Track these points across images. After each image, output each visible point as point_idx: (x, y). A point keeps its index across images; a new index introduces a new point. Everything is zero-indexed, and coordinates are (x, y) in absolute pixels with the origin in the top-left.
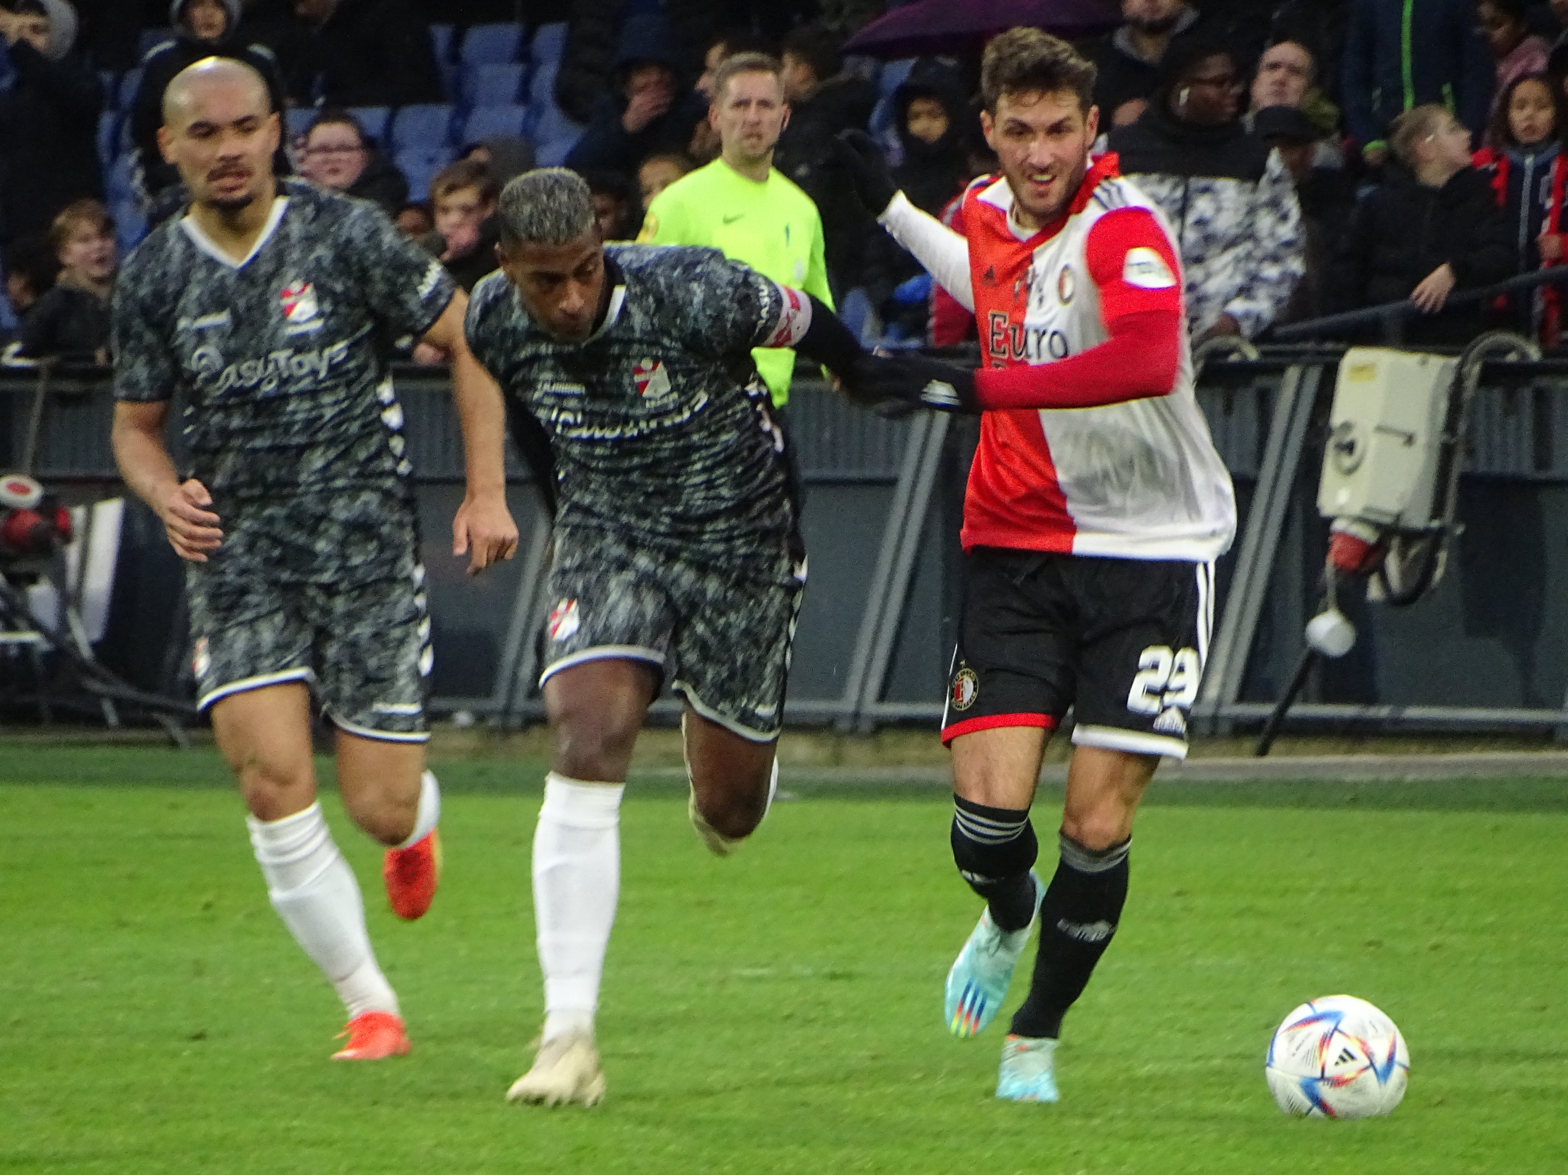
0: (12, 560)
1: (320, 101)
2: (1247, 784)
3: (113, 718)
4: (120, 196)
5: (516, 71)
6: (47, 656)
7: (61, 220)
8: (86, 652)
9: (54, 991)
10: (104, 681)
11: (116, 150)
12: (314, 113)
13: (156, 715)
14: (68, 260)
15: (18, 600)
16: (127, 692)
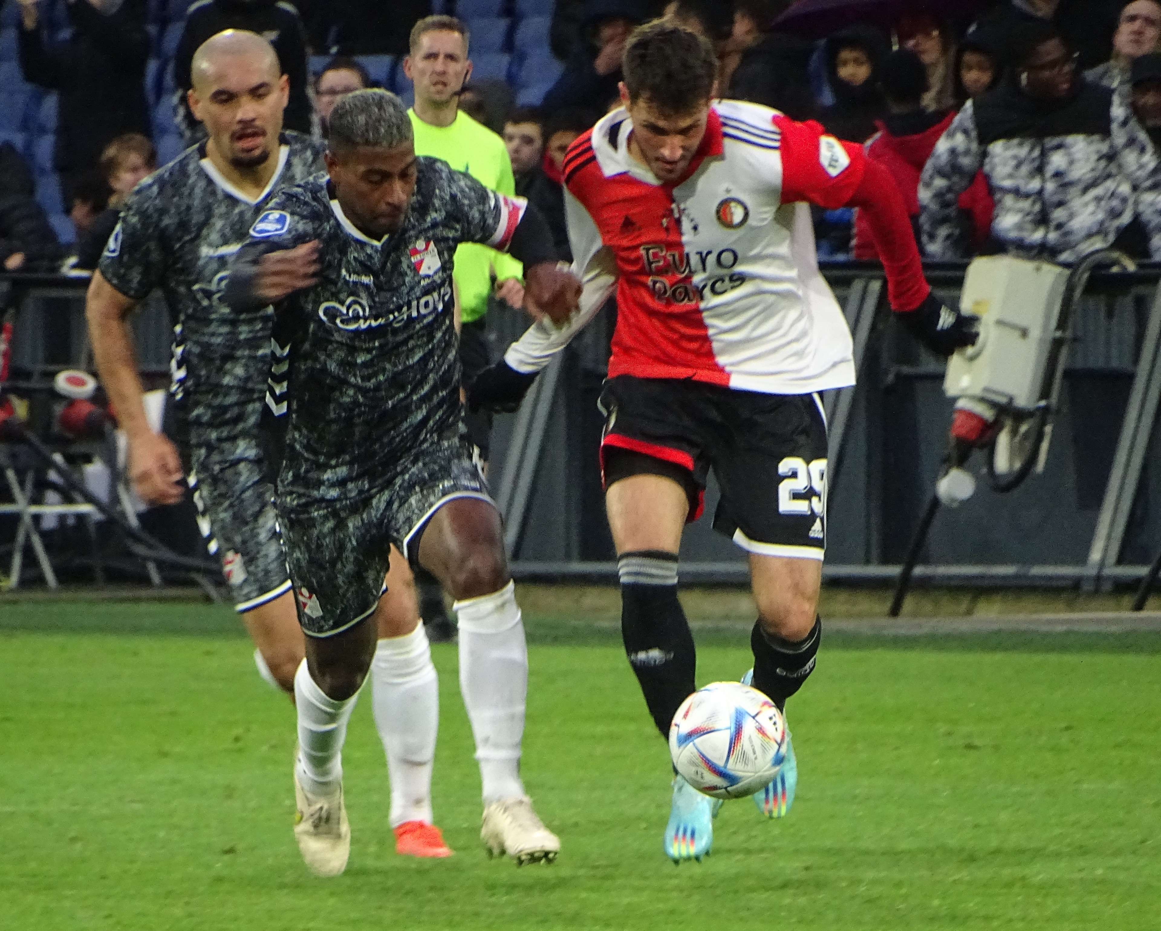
0: (69, 442)
1: (334, 50)
2: (1127, 634)
3: (156, 577)
4: (164, 131)
5: (502, 24)
6: (100, 525)
7: (111, 151)
8: (134, 522)
9: (105, 811)
10: (150, 547)
11: (160, 90)
12: (327, 60)
13: (194, 576)
14: (117, 185)
15: (76, 476)
16: (167, 555)
